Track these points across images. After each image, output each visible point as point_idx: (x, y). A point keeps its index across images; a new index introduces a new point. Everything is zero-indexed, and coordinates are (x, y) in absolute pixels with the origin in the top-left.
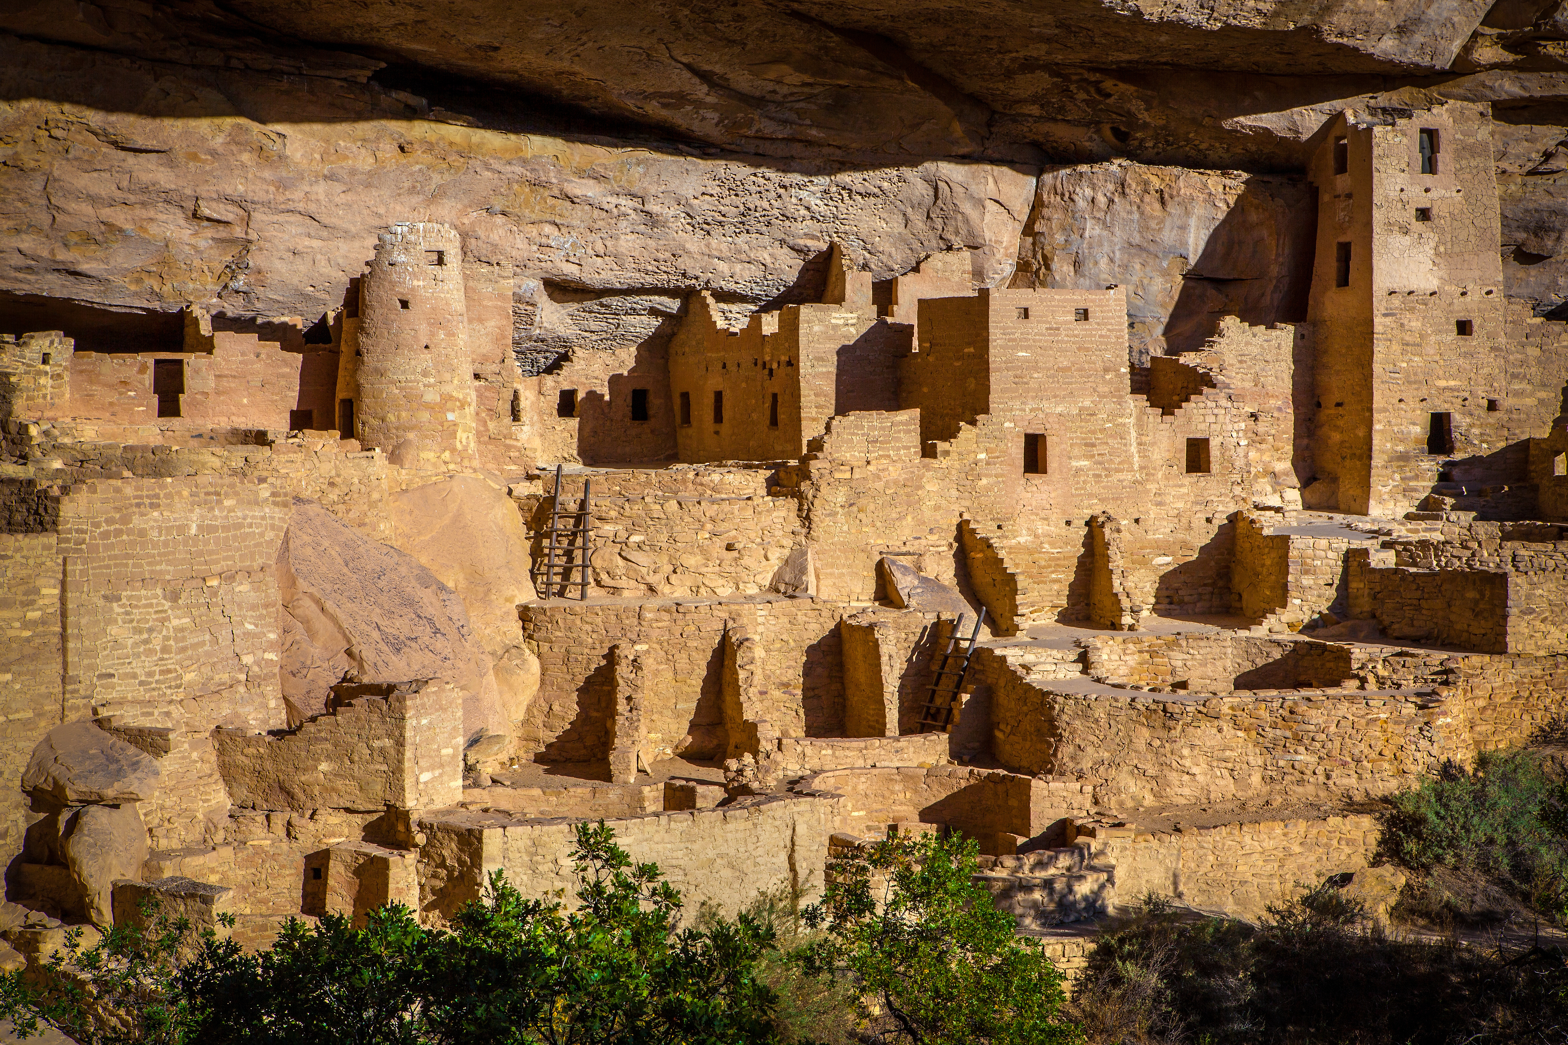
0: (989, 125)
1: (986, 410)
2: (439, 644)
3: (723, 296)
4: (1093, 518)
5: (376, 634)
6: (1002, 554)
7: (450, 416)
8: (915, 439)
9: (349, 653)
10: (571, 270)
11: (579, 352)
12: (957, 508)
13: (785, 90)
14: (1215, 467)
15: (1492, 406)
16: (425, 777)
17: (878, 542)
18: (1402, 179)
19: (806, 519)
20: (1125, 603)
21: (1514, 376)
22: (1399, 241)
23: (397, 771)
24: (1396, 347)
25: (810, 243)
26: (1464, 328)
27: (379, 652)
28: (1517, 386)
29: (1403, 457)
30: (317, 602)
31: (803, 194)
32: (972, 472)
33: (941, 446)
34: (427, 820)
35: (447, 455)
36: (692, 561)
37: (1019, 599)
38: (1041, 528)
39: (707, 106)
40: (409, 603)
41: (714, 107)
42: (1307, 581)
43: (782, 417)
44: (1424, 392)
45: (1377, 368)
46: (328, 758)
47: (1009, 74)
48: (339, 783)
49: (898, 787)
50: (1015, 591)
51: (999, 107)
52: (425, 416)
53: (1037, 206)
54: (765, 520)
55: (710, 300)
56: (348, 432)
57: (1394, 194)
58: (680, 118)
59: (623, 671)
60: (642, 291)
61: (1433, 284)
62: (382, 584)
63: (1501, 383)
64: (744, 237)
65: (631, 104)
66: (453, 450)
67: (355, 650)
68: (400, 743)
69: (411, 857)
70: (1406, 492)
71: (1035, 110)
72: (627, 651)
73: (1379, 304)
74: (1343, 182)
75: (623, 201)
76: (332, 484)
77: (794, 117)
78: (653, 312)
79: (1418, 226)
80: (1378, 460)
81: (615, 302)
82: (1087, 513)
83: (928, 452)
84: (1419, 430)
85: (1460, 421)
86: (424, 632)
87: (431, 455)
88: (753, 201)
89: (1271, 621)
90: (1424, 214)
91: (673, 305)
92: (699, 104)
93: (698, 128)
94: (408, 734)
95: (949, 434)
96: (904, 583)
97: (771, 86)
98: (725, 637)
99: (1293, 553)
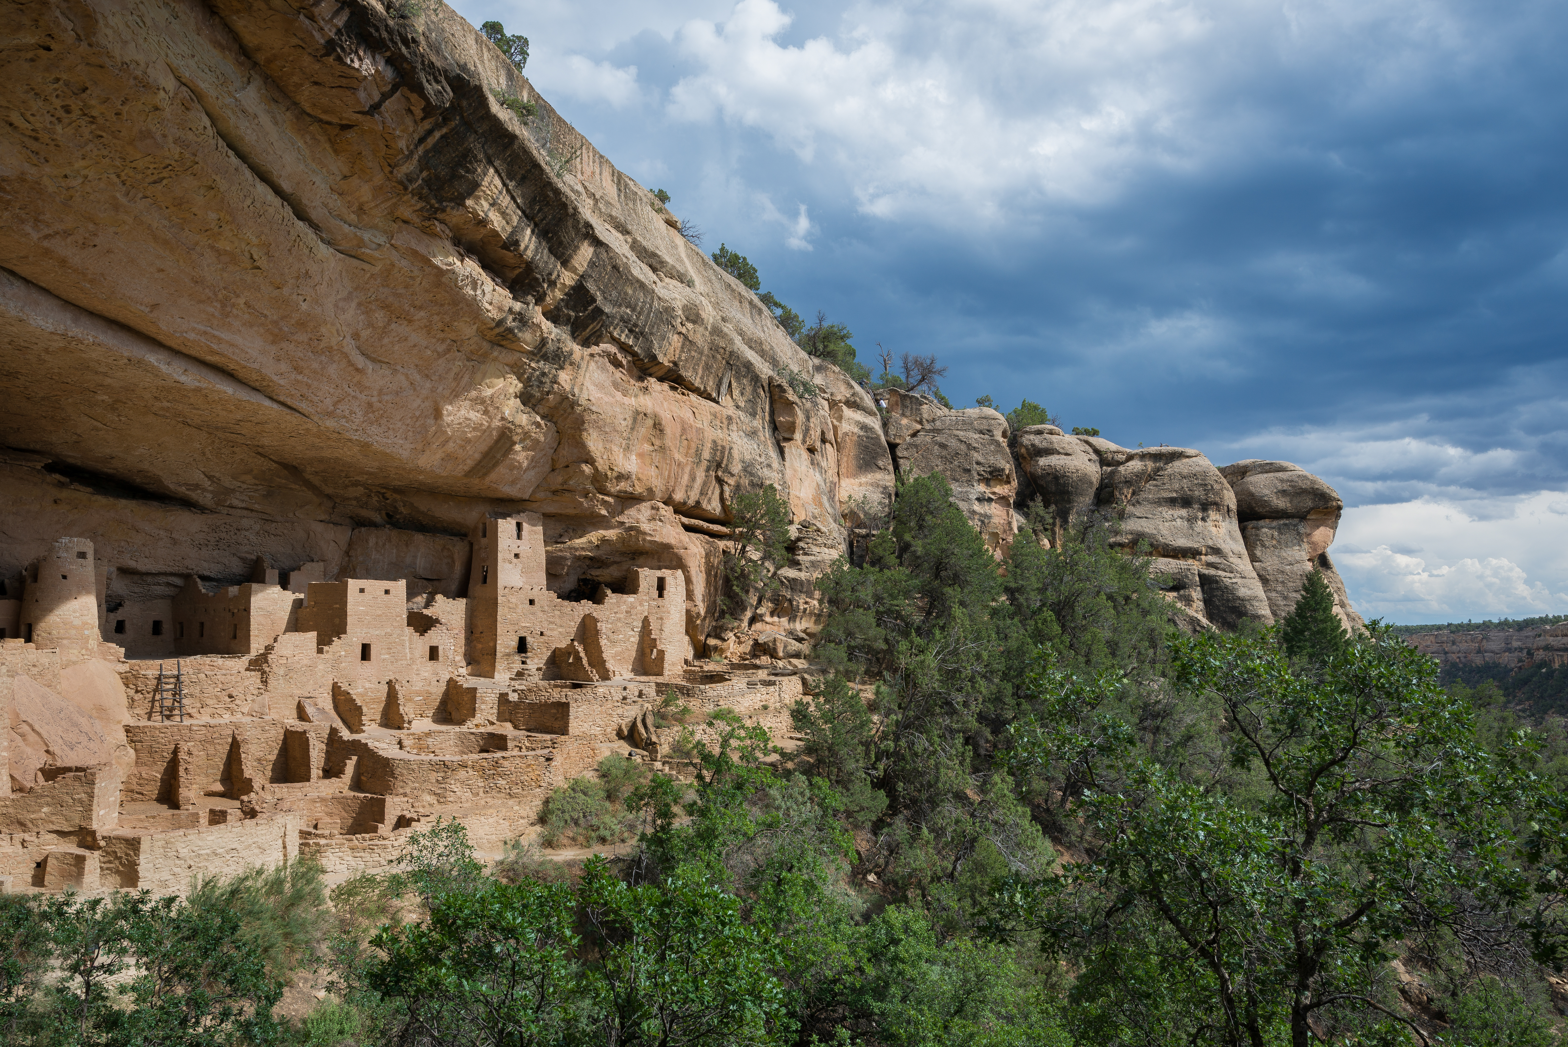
0: (334, 508)
1: (345, 633)
2: (92, 745)
3: (204, 578)
4: (391, 681)
5: (60, 741)
6: (354, 697)
7: (86, 632)
8: (314, 645)
9: (47, 752)
10: (132, 564)
11: (127, 602)
12: (331, 677)
13: (245, 486)
14: (440, 659)
15: (542, 634)
16: (101, 813)
17: (298, 692)
18: (509, 542)
19: (265, 682)
20: (406, 719)
21: (551, 623)
22: (507, 565)
23: (88, 809)
24: (506, 610)
25: (248, 556)
26: (532, 602)
27: (63, 750)
28: (551, 626)
29: (508, 655)
30: (31, 726)
31: (247, 533)
32: (338, 660)
33: (326, 648)
34: (105, 834)
35: (84, 652)
36: (210, 702)
37: (363, 718)
38: (367, 685)
39: (207, 491)
40: (76, 725)
41: (212, 492)
42: (483, 707)
43: (239, 634)
44: (517, 628)
45: (499, 618)
46: (48, 805)
47: (346, 487)
48: (53, 818)
49: (318, 805)
50: (361, 714)
51: (338, 501)
52: (73, 632)
53: (350, 544)
54: (247, 683)
55: (198, 580)
56: (29, 639)
57: (506, 547)
58: (194, 496)
59: (182, 755)
60: (165, 574)
61: (520, 585)
62: (62, 715)
63: (545, 624)
64: (217, 551)
65: (172, 486)
66: (87, 649)
67: (51, 749)
68: (91, 796)
69: (97, 853)
70: (509, 669)
71: (354, 503)
72: (184, 747)
73: (500, 591)
74: (484, 541)
75: (161, 532)
76: (34, 666)
77: (247, 499)
78: (168, 584)
79: (515, 560)
80: (499, 655)
81: (149, 579)
82: (387, 679)
83: (320, 651)
84: (514, 643)
85: (529, 639)
86: (84, 739)
87: (75, 651)
88: (223, 535)
89: (469, 724)
90: (517, 556)
91: (178, 581)
92: (204, 490)
93: (201, 501)
94: (96, 791)
95: (329, 643)
96: (310, 710)
97: (239, 484)
98: (234, 738)
99: (478, 695)
